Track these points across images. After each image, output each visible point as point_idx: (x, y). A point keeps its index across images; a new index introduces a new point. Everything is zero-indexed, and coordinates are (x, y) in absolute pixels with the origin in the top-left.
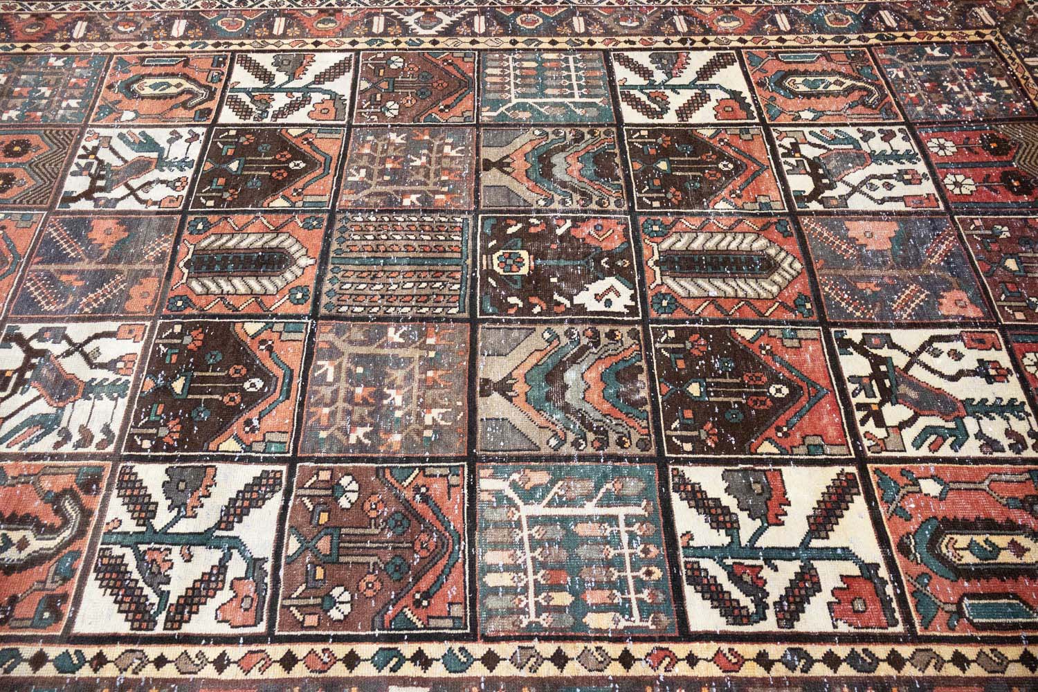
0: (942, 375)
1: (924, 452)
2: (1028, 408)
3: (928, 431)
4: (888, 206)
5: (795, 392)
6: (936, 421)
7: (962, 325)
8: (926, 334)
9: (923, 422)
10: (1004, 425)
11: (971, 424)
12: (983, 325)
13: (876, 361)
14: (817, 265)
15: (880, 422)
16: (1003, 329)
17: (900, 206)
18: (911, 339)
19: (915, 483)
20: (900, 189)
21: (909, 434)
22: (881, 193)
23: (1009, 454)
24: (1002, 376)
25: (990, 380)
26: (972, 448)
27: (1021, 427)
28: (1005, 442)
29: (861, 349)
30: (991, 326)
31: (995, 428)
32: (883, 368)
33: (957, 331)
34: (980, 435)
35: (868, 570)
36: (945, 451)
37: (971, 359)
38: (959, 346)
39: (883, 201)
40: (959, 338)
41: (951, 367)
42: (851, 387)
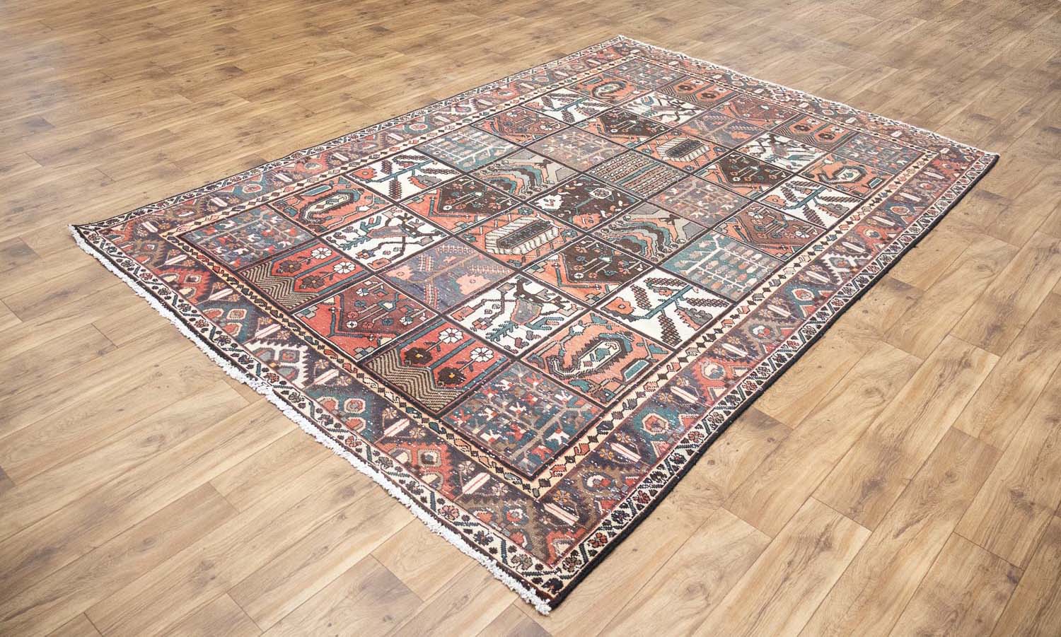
0: (387, 243)
1: (375, 217)
2: (341, 249)
3: (378, 223)
4: (478, 301)
5: (441, 210)
6: (377, 227)
7: (392, 266)
8: (406, 254)
9: (383, 224)
10: (347, 239)
11: (363, 233)
12: (383, 270)
13: (419, 234)
14: (481, 256)
15: (399, 217)
16: (373, 273)
17: (472, 304)
18: (410, 249)
19: (370, 207)
20: (480, 314)
21: (384, 219)
22: (488, 305)
23: (340, 231)
24: (361, 254)
25: (364, 251)
26: (356, 226)
27: (339, 242)
28: (343, 234)
29: (430, 235)
30: (380, 271)
31: (351, 236)
32: (414, 233)
33: (393, 262)
34: (356, 231)
35: (369, 181)
36: (366, 221)
37: (379, 255)
38: (388, 257)
39: (483, 302)
40: (390, 260)
41: (384, 248)
42: (421, 221)
